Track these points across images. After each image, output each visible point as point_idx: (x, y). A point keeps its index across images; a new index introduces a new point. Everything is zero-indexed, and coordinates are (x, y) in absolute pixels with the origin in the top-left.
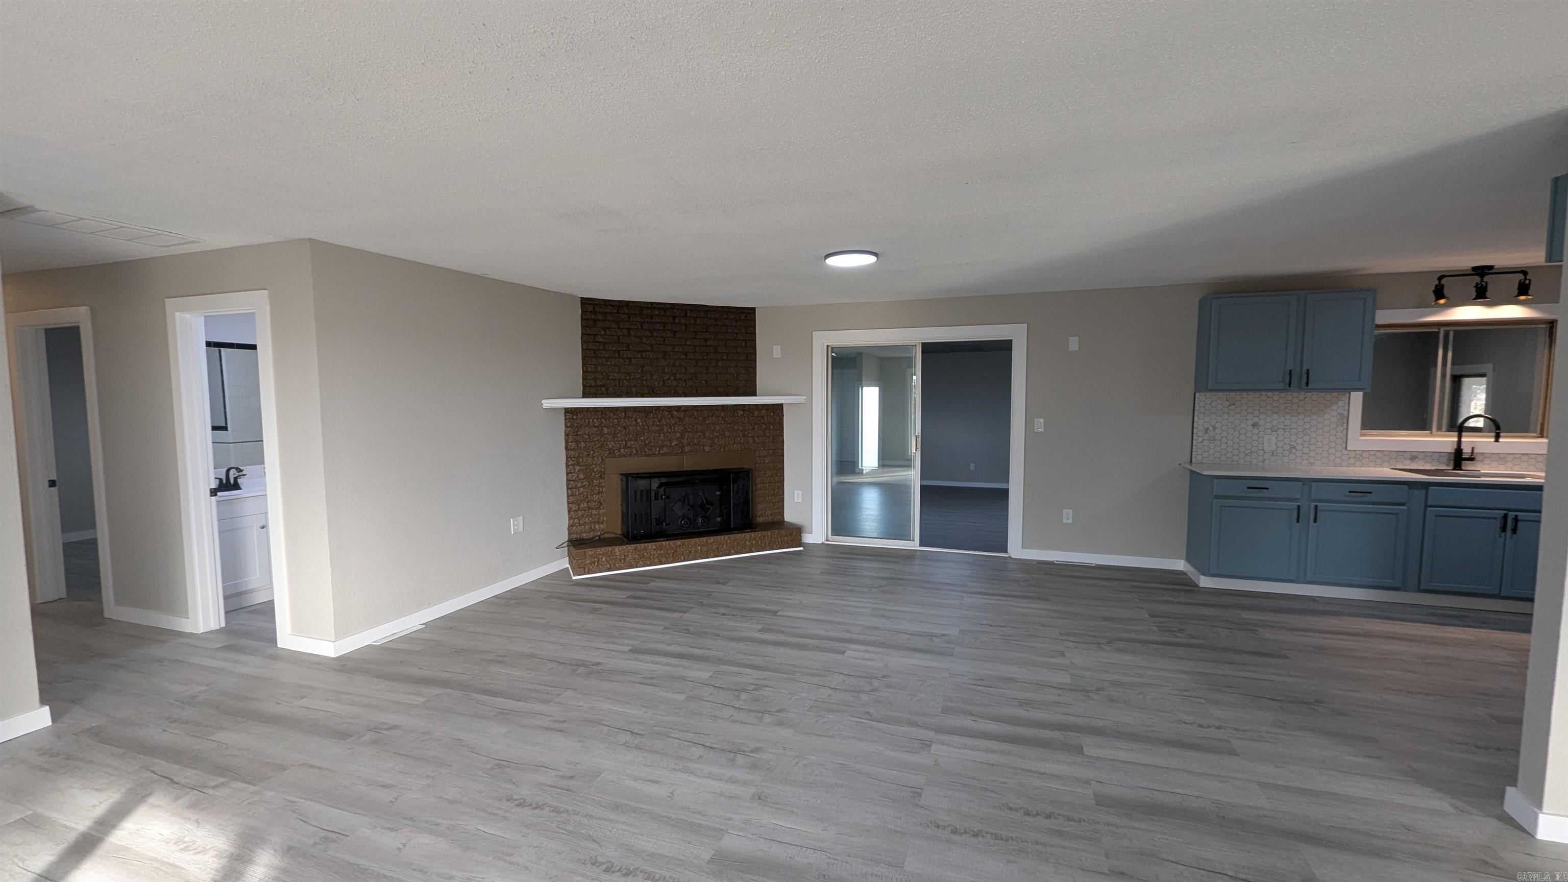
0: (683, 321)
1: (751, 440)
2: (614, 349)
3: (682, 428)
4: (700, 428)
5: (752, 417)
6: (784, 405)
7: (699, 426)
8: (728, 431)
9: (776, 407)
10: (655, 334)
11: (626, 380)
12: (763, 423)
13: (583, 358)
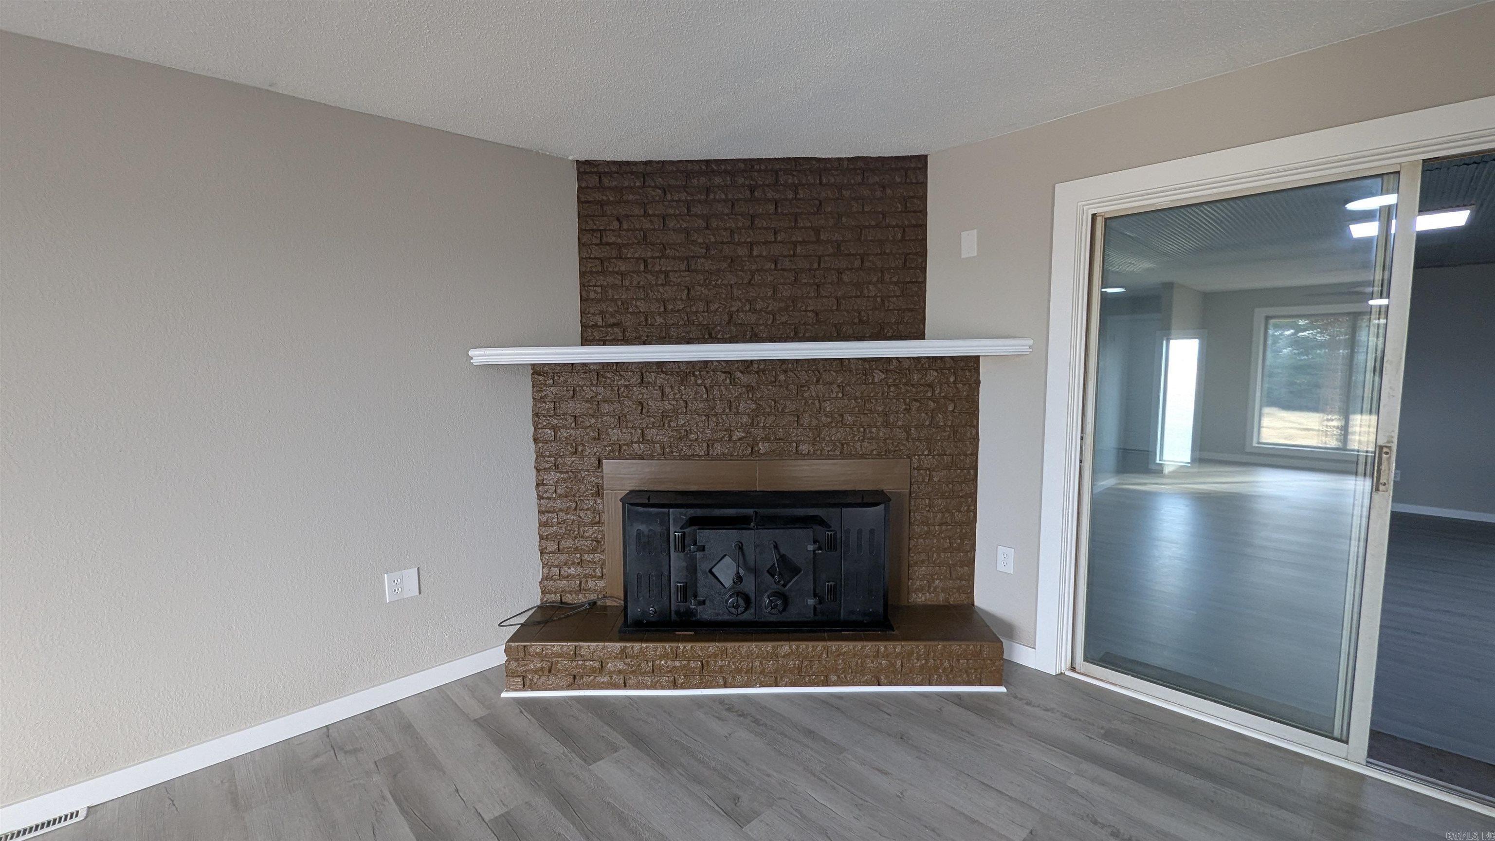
0: (770, 195)
1: (900, 434)
2: (637, 255)
3: (753, 406)
4: (791, 406)
5: (906, 384)
6: (981, 358)
7: (788, 403)
8: (851, 415)
9: (962, 364)
10: (714, 223)
11: (659, 314)
12: (929, 399)
13: (582, 274)
